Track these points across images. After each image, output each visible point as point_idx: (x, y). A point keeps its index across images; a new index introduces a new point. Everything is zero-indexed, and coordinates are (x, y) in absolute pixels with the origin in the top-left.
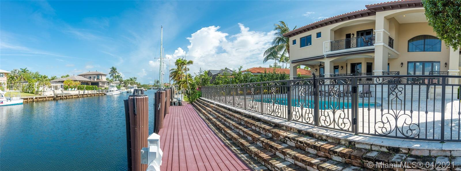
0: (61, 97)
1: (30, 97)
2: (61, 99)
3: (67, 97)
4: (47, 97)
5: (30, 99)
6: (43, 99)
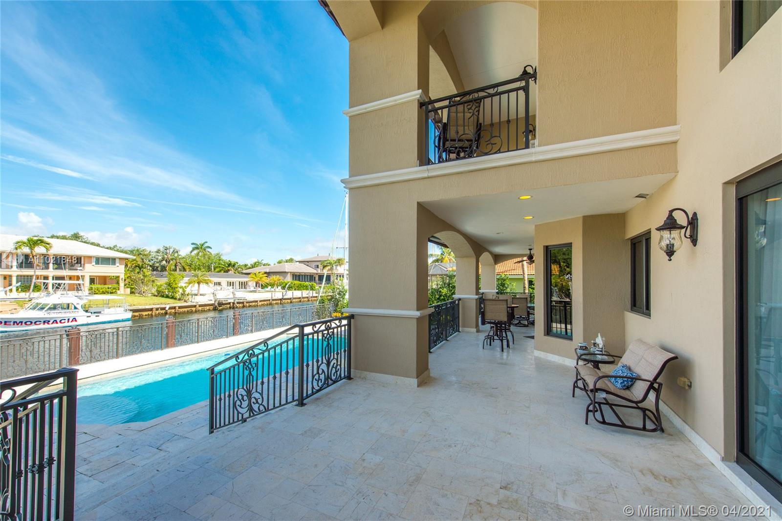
0: (232, 305)
1: (158, 306)
2: (230, 308)
3: (245, 304)
4: (198, 306)
5: (157, 309)
6: (190, 309)
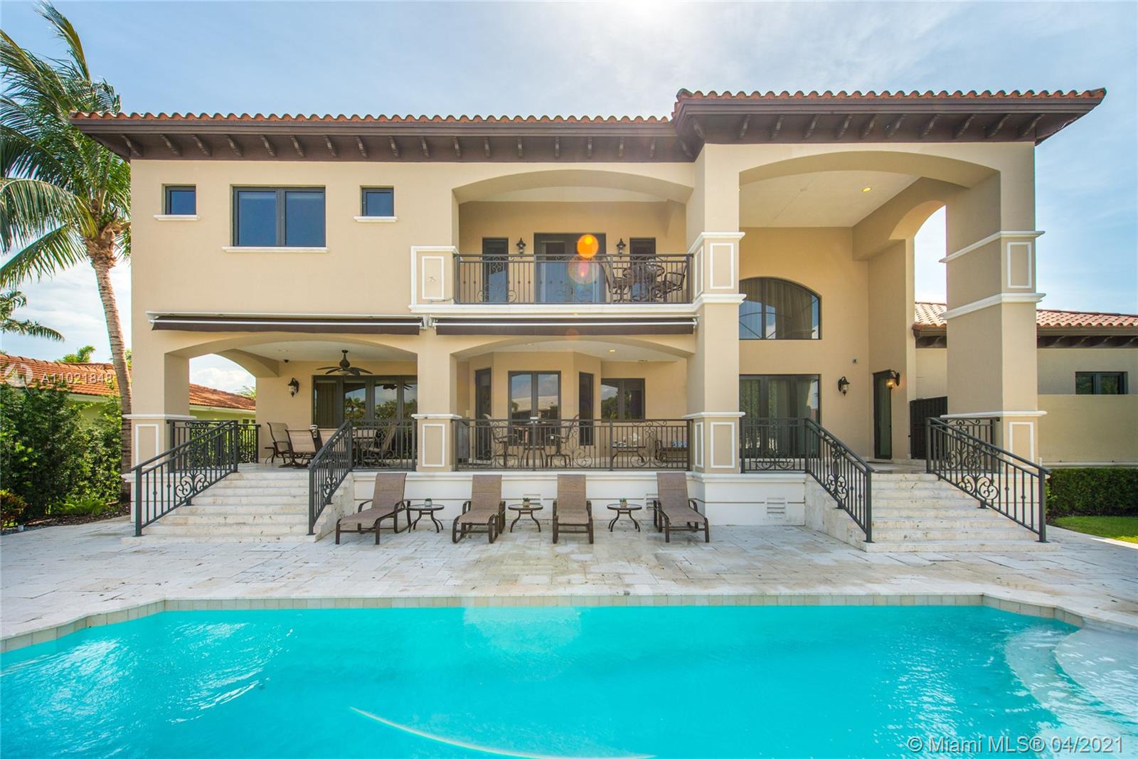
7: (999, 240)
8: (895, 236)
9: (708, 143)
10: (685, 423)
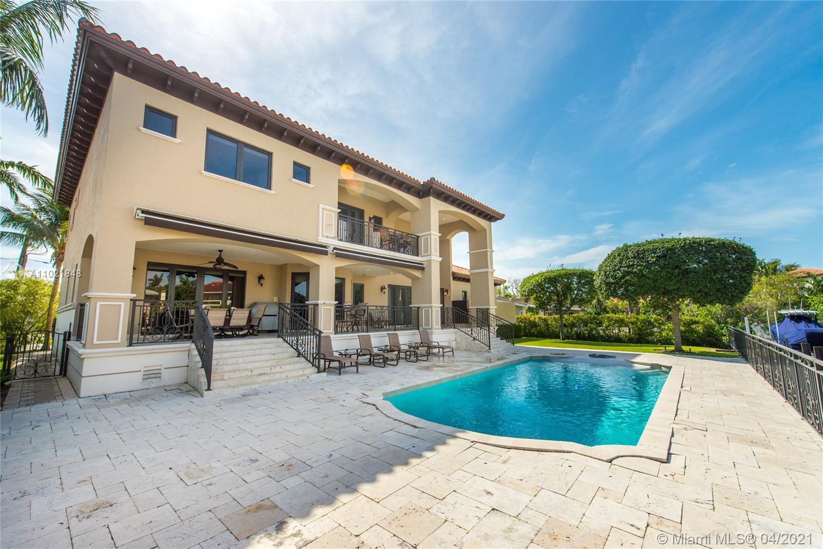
7: (487, 251)
8: (447, 238)
9: (432, 197)
10: (416, 309)
